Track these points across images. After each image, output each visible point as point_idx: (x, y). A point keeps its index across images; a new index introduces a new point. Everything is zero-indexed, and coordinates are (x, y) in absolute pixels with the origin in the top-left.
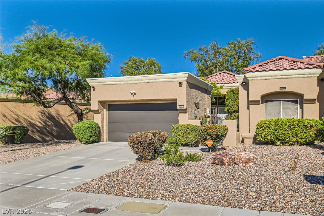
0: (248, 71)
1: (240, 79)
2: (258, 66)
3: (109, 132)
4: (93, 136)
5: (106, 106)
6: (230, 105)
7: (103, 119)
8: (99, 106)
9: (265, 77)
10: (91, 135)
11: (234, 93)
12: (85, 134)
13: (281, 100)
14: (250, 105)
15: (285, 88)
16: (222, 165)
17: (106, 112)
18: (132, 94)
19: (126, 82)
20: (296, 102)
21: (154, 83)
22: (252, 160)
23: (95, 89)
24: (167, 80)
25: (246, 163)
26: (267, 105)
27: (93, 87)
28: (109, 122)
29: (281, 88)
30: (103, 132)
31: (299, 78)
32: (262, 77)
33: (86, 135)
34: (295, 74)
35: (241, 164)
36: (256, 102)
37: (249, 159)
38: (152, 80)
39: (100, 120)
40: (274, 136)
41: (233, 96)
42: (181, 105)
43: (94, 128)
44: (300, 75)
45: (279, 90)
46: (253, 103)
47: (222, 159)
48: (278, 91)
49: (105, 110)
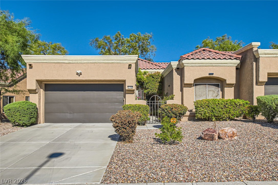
0: (185, 58)
1: (175, 65)
2: (191, 55)
3: (46, 113)
4: (32, 117)
5: (43, 85)
6: (150, 87)
7: (40, 99)
8: (37, 86)
9: (198, 64)
10: (31, 116)
11: (153, 78)
12: (24, 115)
13: (207, 84)
14: (184, 88)
15: (213, 74)
16: (212, 140)
17: (43, 92)
18: (77, 74)
19: (71, 62)
20: (217, 86)
21: (102, 64)
22: (236, 134)
23: (32, 66)
24: (116, 61)
25: (231, 137)
26: (196, 88)
27: (30, 65)
28: (46, 103)
29: (210, 74)
30: (40, 113)
31: (223, 66)
32: (195, 64)
33: (24, 117)
34: (220, 63)
35: (227, 138)
36: (189, 85)
37: (233, 133)
38: (101, 61)
39: (38, 100)
40: (212, 114)
41: (153, 80)
42: (130, 86)
43: (34, 110)
44: (225, 64)
45: (208, 75)
46: (186, 86)
47: (213, 135)
48: (207, 77)
49: (42, 90)
